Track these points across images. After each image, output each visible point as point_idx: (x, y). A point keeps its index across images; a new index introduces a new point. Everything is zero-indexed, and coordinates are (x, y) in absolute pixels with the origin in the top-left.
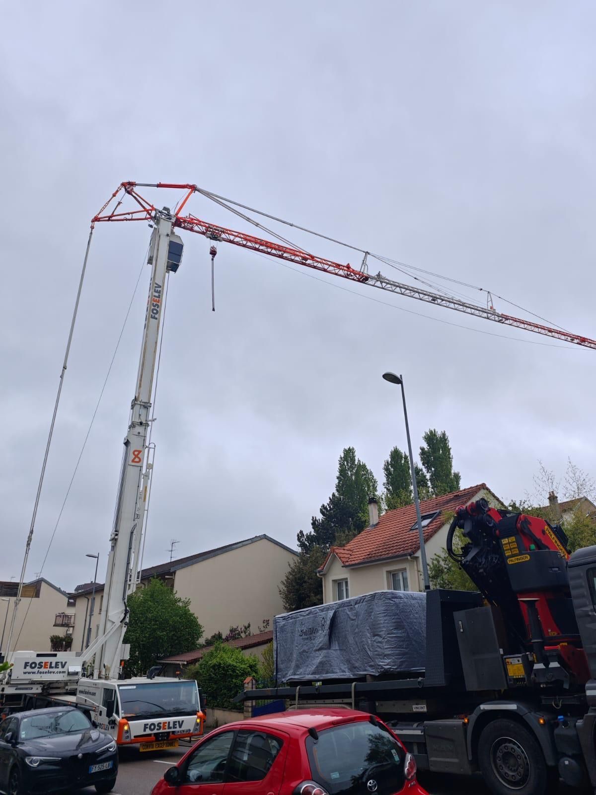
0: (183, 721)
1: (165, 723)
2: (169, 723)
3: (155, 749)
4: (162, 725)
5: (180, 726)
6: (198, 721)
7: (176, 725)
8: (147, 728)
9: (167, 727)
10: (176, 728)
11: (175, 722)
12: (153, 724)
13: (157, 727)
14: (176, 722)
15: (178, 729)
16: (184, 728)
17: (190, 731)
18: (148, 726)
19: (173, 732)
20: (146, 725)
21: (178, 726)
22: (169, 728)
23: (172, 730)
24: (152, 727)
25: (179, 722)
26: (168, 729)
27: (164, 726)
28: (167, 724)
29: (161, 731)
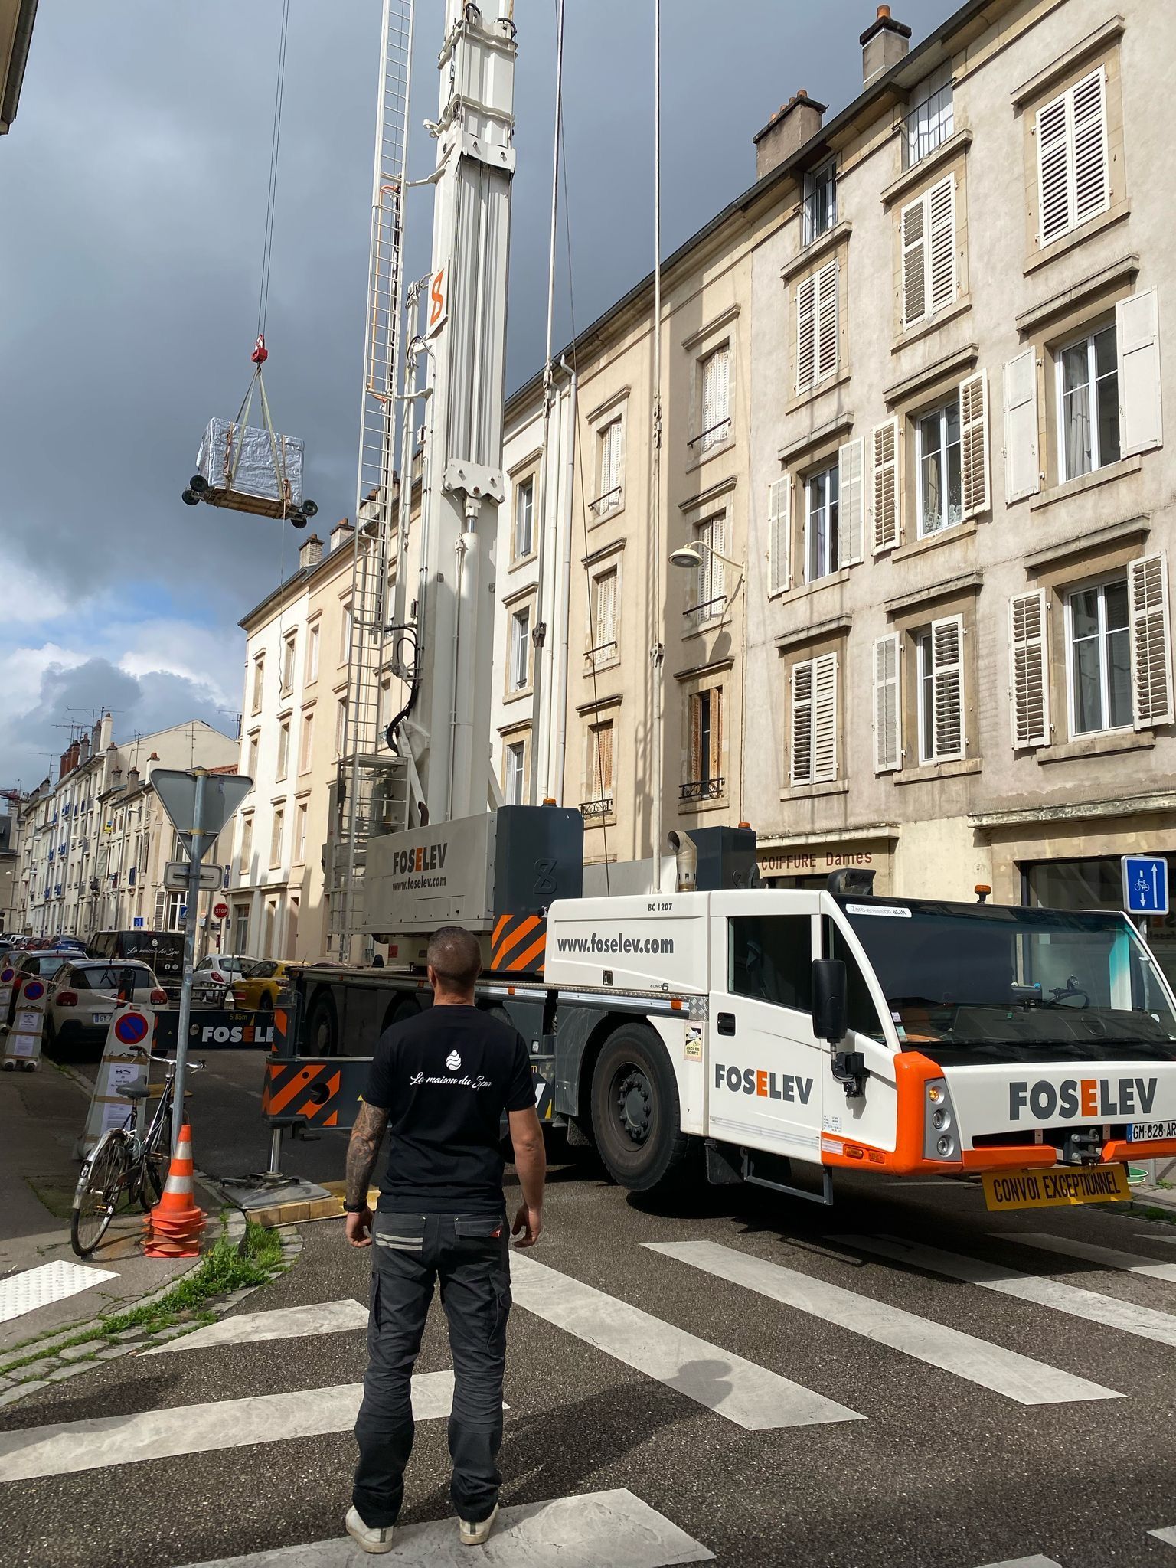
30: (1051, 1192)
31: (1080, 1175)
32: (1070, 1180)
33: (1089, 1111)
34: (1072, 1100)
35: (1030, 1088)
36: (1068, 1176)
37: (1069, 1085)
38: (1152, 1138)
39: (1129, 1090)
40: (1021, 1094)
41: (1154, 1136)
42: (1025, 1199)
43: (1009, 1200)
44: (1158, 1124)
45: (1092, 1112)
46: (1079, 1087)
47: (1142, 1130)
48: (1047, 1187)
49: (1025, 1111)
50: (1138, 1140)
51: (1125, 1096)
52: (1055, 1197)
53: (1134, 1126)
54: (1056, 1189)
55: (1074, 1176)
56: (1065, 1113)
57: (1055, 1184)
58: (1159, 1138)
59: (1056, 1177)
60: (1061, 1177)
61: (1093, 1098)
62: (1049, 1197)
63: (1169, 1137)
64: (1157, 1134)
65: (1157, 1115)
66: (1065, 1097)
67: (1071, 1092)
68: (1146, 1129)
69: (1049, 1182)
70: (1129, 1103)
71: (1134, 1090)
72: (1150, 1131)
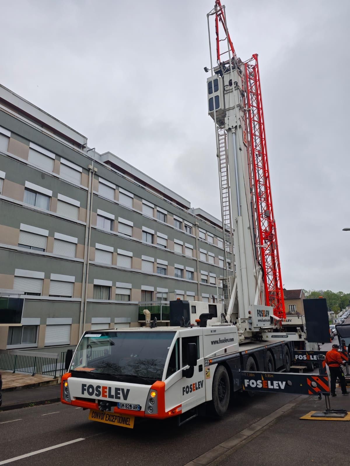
0: (128, 391)
1: (104, 388)
2: (110, 388)
3: (104, 421)
4: (101, 390)
5: (125, 398)
6: (154, 394)
7: (119, 394)
8: (85, 390)
9: (107, 394)
10: (119, 398)
11: (117, 389)
12: (91, 386)
13: (95, 392)
14: (119, 389)
15: (121, 401)
16: (131, 400)
17: (140, 408)
18: (86, 388)
19: (115, 404)
20: (84, 385)
21: (121, 396)
22: (111, 396)
23: (114, 400)
24: (91, 390)
25: (123, 390)
26: (109, 397)
27: (104, 392)
28: (107, 390)
29: (101, 398)
30: (107, 419)
31: (118, 416)
32: (114, 417)
33: (104, 396)
34: (99, 392)
35: (87, 386)
36: (114, 416)
37: (98, 387)
38: (127, 409)
39: (118, 392)
40: (85, 388)
41: (128, 408)
42: (99, 419)
43: (95, 418)
44: (130, 405)
45: (106, 396)
46: (101, 388)
47: (123, 405)
48: (107, 417)
49: (86, 392)
50: (122, 408)
51: (117, 393)
52: (108, 420)
53: (120, 403)
54: (109, 419)
55: (116, 416)
56: (96, 395)
57: (109, 417)
58: (130, 409)
59: (110, 415)
60: (112, 415)
61: (106, 392)
62: (106, 420)
63: (134, 410)
64: (129, 408)
65: (129, 401)
66: (97, 390)
67: (99, 389)
68: (125, 405)
69: (108, 416)
70: (118, 396)
71: (121, 392)
72: (126, 406)
